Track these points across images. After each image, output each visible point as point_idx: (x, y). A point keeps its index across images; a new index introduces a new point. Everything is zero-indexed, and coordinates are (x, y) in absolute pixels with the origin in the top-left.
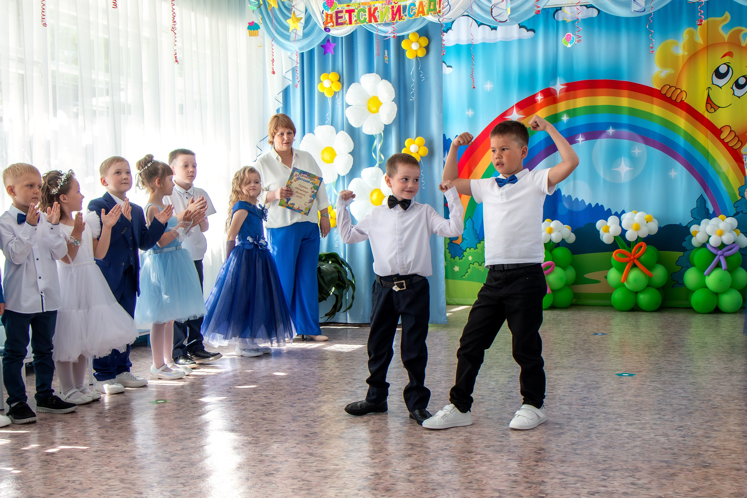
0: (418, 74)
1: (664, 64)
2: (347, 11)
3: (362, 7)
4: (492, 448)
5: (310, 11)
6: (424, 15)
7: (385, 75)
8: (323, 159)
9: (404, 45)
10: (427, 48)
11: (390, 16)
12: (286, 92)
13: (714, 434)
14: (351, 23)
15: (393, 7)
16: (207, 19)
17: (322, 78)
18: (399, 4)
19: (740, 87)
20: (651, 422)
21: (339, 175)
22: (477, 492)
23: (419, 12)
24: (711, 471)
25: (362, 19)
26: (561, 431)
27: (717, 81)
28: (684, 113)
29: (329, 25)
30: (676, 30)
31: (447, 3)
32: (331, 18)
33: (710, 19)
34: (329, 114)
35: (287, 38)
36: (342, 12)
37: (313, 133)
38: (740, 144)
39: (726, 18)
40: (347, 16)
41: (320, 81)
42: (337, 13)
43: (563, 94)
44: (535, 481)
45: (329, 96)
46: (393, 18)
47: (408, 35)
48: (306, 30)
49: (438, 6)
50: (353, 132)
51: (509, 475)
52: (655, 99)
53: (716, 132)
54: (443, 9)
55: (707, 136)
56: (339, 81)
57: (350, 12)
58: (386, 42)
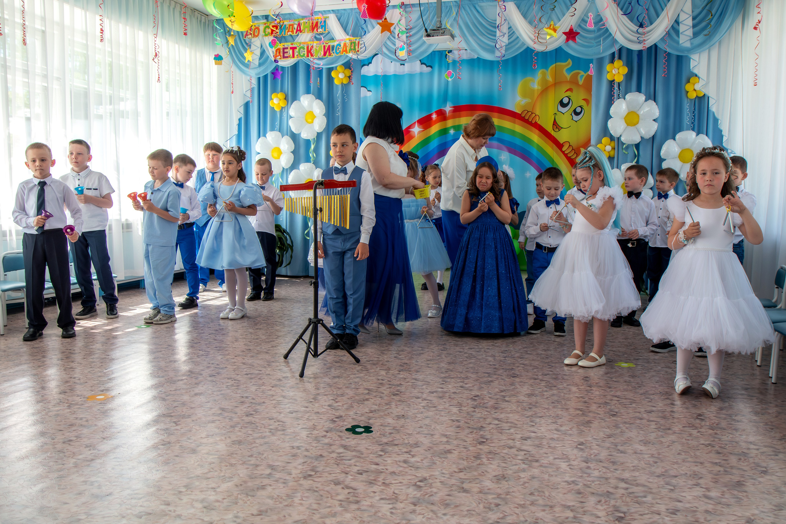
0: (343, 96)
1: (524, 96)
2: (291, 48)
3: (302, 45)
4: (371, 362)
5: (264, 47)
6: (347, 53)
7: (319, 96)
8: (272, 156)
9: (333, 74)
10: (349, 77)
11: (323, 53)
12: (247, 106)
13: (527, 356)
14: (293, 57)
15: (324, 47)
16: (187, 50)
17: (273, 96)
18: (329, 44)
19: (577, 114)
20: (486, 347)
21: (283, 168)
22: (354, 390)
23: (343, 51)
24: (517, 380)
25: (302, 55)
26: (422, 352)
27: (561, 109)
28: (537, 131)
29: (278, 57)
30: (533, 72)
31: (363, 45)
32: (279, 53)
33: (558, 64)
34: (277, 123)
35: (247, 66)
36: (287, 48)
37: (266, 137)
38: (575, 156)
39: (569, 63)
40: (291, 51)
41: (271, 99)
42: (284, 49)
43: (450, 114)
44: (395, 384)
45: (277, 109)
46: (325, 54)
47: (336, 67)
48: (261, 61)
49: (357, 47)
50: (294, 137)
51: (378, 380)
52: (517, 120)
53: (559, 145)
54: (361, 48)
55: (553, 148)
56: (285, 99)
57: (293, 49)
58: (320, 72)
